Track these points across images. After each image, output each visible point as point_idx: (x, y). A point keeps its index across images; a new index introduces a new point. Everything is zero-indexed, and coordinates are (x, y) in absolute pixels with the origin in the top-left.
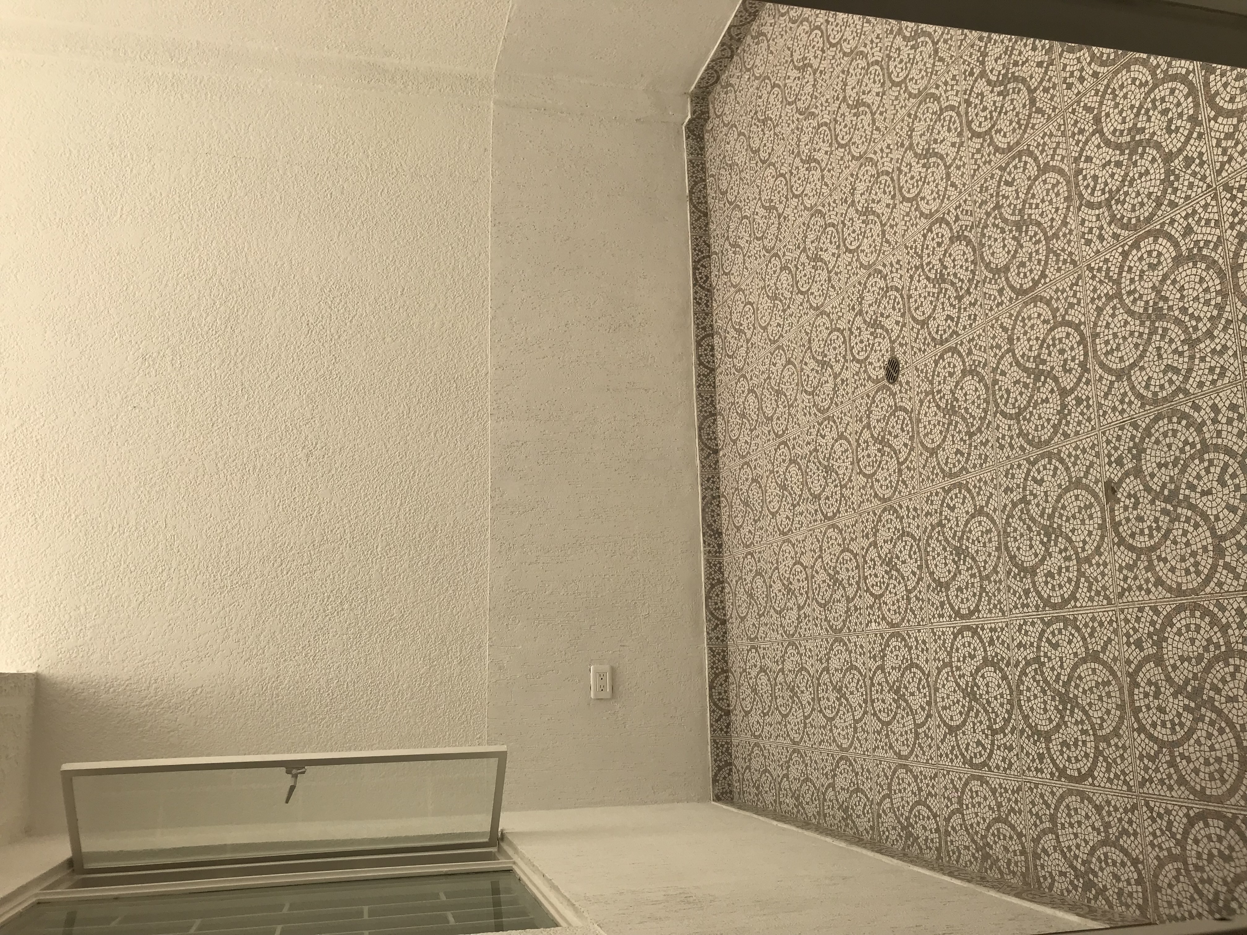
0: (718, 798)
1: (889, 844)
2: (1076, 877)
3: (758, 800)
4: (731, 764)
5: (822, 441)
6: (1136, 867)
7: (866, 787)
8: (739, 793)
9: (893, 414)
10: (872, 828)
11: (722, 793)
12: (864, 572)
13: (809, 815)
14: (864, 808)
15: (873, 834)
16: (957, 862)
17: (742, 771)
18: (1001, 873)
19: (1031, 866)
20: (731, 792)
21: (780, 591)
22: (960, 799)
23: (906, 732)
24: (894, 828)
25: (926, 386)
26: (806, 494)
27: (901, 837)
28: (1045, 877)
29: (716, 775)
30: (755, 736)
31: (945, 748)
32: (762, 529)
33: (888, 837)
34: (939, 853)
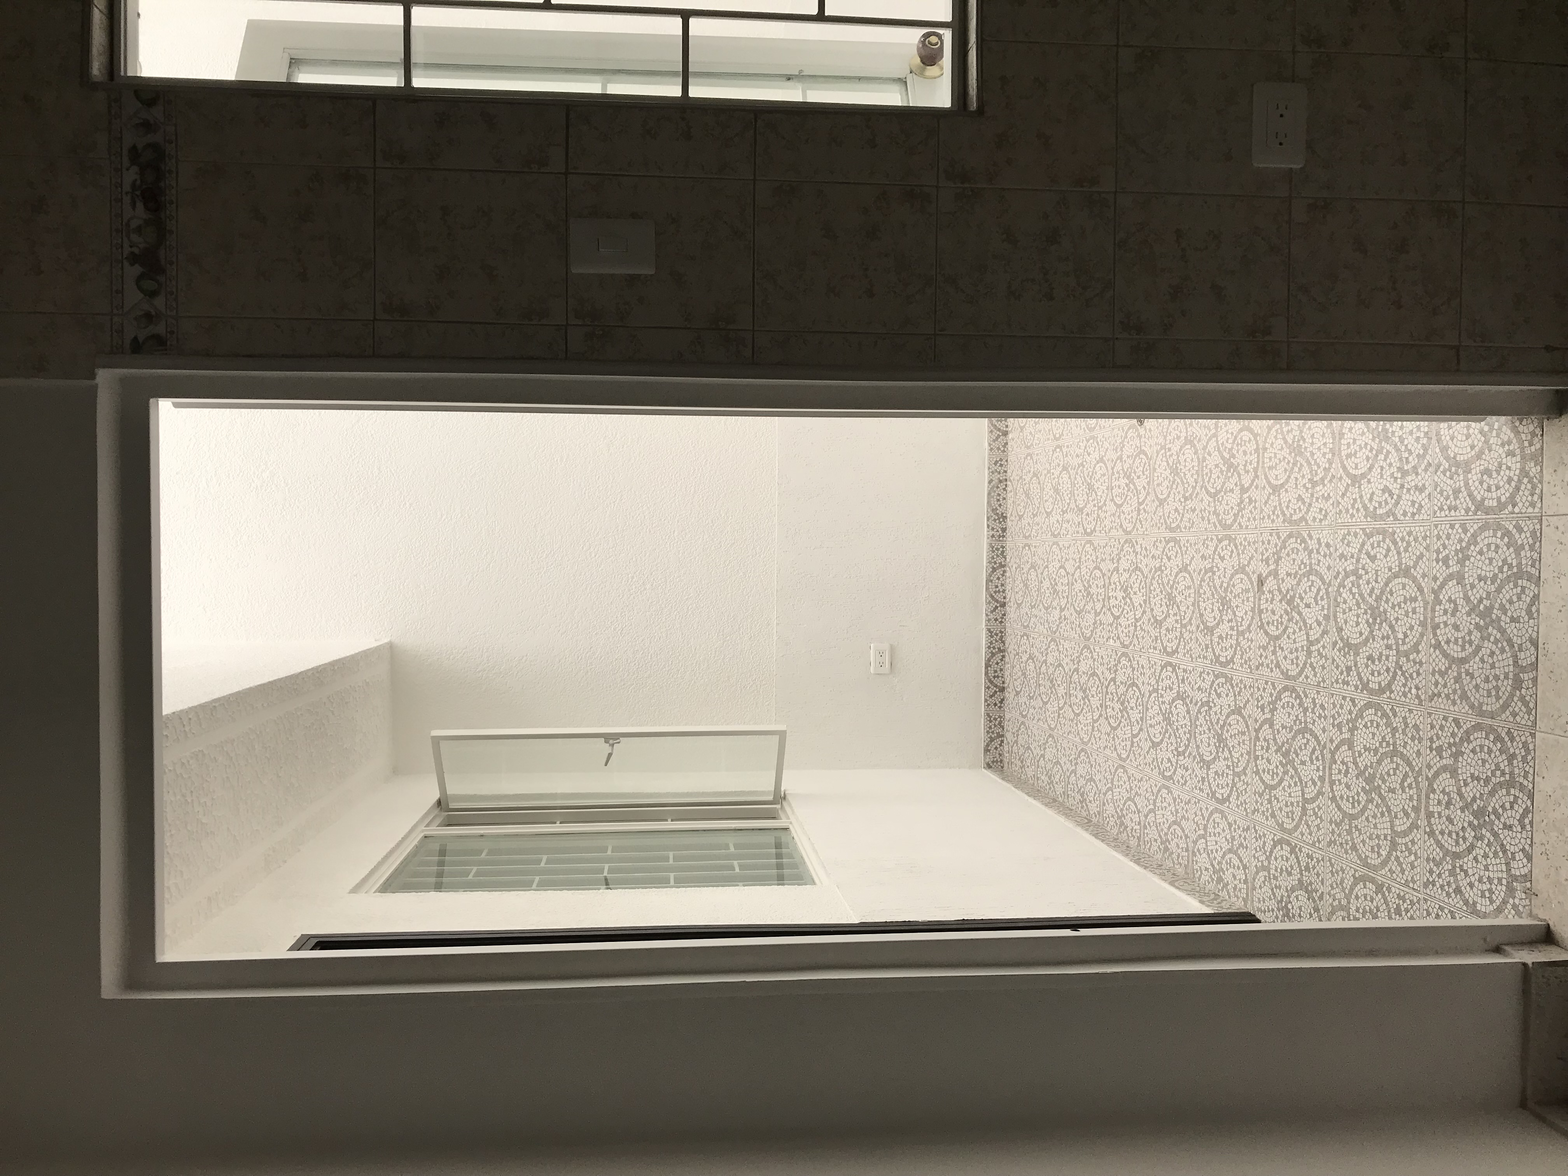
0: (989, 766)
1: (1109, 828)
2: (1214, 872)
3: (1022, 772)
4: (1003, 736)
5: (1088, 459)
6: (1245, 871)
7: (1097, 778)
8: (1008, 763)
9: (1138, 455)
10: (1099, 813)
11: (993, 762)
12: (1108, 593)
13: (1058, 793)
14: (1095, 796)
15: (1099, 818)
16: (1149, 850)
17: (1011, 744)
18: (1174, 863)
19: (1190, 861)
20: (1001, 761)
21: (1048, 588)
22: (1155, 801)
23: (1126, 739)
24: (1113, 816)
25: (1161, 440)
26: (1073, 506)
27: (1117, 824)
28: (1197, 869)
29: (988, 745)
30: (1022, 715)
31: (1149, 759)
32: (1038, 525)
33: (1108, 822)
34: (1139, 841)
